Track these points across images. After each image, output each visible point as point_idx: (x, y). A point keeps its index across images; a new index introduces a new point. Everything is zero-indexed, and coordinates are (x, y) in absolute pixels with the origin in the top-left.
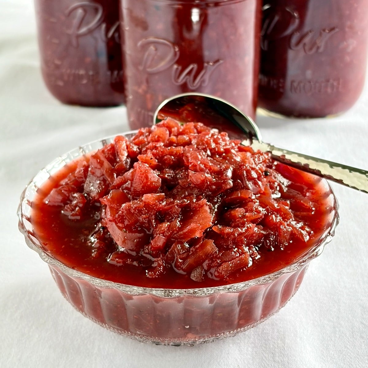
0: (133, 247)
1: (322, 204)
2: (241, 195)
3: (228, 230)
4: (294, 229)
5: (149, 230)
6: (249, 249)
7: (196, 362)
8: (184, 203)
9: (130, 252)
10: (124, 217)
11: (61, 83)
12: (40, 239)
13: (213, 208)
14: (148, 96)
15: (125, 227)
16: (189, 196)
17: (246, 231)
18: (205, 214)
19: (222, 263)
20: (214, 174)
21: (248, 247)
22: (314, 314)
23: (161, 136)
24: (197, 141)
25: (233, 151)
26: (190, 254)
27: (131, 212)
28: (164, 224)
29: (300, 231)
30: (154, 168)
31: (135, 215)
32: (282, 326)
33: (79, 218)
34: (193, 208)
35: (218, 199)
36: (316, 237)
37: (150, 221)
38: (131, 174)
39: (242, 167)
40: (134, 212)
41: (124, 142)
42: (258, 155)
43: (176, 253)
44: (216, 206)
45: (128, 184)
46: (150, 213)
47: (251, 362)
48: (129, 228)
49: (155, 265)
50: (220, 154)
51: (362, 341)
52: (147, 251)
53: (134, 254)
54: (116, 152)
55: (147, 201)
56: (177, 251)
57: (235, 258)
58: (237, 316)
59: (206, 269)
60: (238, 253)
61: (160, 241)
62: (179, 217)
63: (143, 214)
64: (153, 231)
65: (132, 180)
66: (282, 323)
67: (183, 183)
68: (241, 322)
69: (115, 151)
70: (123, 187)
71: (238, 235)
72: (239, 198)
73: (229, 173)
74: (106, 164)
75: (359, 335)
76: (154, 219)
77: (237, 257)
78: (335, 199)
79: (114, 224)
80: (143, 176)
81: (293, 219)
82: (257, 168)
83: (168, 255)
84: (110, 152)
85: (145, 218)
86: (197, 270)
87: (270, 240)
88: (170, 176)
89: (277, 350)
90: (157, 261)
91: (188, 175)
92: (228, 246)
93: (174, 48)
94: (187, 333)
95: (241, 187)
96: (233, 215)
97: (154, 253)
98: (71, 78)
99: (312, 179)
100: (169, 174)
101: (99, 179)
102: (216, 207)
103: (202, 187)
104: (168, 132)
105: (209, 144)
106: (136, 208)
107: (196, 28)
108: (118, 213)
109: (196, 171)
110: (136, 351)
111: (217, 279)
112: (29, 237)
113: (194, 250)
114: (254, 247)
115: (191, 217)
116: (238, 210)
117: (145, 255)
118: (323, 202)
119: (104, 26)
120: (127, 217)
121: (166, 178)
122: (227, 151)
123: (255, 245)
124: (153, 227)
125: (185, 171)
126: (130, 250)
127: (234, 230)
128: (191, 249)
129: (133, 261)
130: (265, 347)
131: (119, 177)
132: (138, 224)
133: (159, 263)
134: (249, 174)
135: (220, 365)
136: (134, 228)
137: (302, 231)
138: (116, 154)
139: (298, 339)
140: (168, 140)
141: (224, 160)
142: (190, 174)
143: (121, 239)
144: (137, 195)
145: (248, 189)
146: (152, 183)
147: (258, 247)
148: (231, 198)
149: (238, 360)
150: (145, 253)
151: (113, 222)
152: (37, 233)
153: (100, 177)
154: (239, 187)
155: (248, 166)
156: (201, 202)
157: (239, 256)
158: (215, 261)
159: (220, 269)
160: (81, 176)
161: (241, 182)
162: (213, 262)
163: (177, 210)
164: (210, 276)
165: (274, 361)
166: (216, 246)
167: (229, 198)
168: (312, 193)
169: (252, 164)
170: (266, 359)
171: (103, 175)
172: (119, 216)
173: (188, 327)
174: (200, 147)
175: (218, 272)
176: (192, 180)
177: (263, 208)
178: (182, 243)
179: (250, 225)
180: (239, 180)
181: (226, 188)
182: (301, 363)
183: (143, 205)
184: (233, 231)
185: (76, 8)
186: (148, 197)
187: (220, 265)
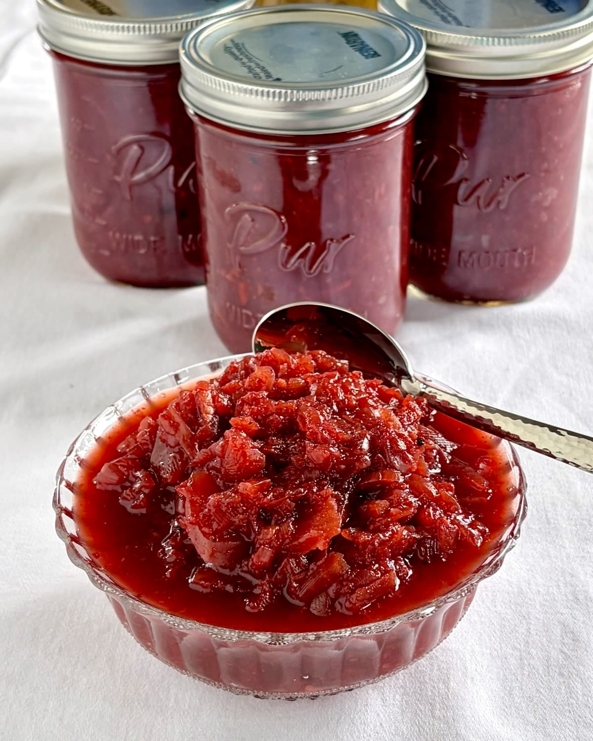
0: (226, 562)
1: (502, 483)
2: (383, 478)
3: (365, 537)
4: (461, 529)
5: (249, 537)
6: (395, 564)
7: (320, 719)
8: (300, 495)
9: (222, 571)
10: (212, 518)
11: (106, 253)
12: (87, 547)
13: (343, 499)
14: (242, 286)
15: (214, 534)
16: (307, 484)
17: (392, 536)
18: (330, 512)
19: (356, 590)
20: (344, 446)
21: (393, 561)
22: (492, 638)
23: (264, 379)
24: (318, 389)
25: (370, 402)
26: (309, 574)
27: (222, 511)
28: (271, 529)
29: (470, 531)
30: (254, 436)
31: (228, 514)
32: (445, 660)
33: (144, 511)
34: (313, 500)
35: (349, 483)
36: (494, 538)
37: (249, 523)
38: (220, 449)
39: (384, 434)
40: (226, 510)
41: (209, 392)
42: (407, 412)
43: (288, 572)
44: (347, 496)
45: (216, 463)
46: (250, 511)
47: (400, 718)
48: (218, 535)
49: (257, 591)
50: (352, 408)
51: (562, 680)
52: (245, 569)
53: (227, 572)
54: (197, 407)
55: (245, 492)
56: (290, 571)
57: (375, 580)
58: (378, 660)
59: (333, 597)
60: (379, 572)
61: (265, 555)
62: (292, 516)
63: (240, 514)
64: (254, 538)
65: (222, 457)
66: (445, 654)
67: (298, 460)
68: (385, 666)
69: (195, 405)
70: (209, 465)
71: (380, 544)
72: (379, 482)
73: (365, 445)
74: (183, 428)
75: (557, 670)
76: (257, 521)
77: (378, 578)
78: (521, 474)
79: (197, 527)
80: (239, 453)
81: (461, 511)
82: (406, 434)
83: (276, 576)
84: (188, 408)
85: (242, 520)
86: (320, 598)
87: (426, 548)
88: (278, 449)
89: (437, 699)
90: (262, 585)
91: (305, 447)
92: (364, 561)
93: (281, 219)
94: (305, 685)
95: (384, 464)
96: (372, 509)
97: (257, 572)
98: (122, 246)
99: (488, 439)
100: (277, 445)
101: (173, 449)
102: (347, 498)
103: (324, 467)
104: (274, 374)
105: (335, 395)
106: (228, 504)
107: (313, 178)
108: (202, 510)
109: (315, 441)
110: (232, 702)
111: (351, 613)
112: (73, 546)
113: (315, 568)
114: (402, 559)
115: (311, 516)
116: (378, 504)
117: (243, 574)
118: (504, 478)
119: (171, 169)
120: (216, 519)
121: (273, 453)
122: (363, 403)
123: (404, 556)
124: (254, 530)
125: (301, 441)
126: (221, 567)
127: (373, 537)
128: (311, 567)
129: (225, 584)
130: (420, 694)
131: (203, 450)
132: (232, 528)
133: (263, 588)
134: (394, 445)
135: (355, 725)
136: (227, 535)
137: (473, 531)
138: (198, 411)
139: (469, 681)
140: (274, 386)
141: (358, 419)
142: (308, 448)
143: (208, 551)
144: (231, 480)
145: (394, 468)
146: (251, 462)
147: (408, 558)
148: (368, 483)
149: (382, 715)
150: (242, 571)
151: (196, 525)
152: (84, 537)
153: (174, 447)
154: (381, 464)
155: (392, 432)
156: (325, 493)
157: (381, 576)
158: (346, 586)
159: (352, 599)
160: (145, 441)
161: (383, 456)
162: (343, 586)
163: (290, 505)
164: (338, 607)
165: (434, 717)
166: (347, 563)
167: (366, 482)
168: (488, 463)
169: (399, 428)
170: (422, 713)
171: (178, 444)
172: (204, 515)
173: (307, 677)
174: (323, 399)
175: (350, 603)
176: (310, 457)
177: (415, 497)
178: (297, 557)
179: (397, 527)
180: (379, 455)
181: (361, 467)
182: (473, 719)
183: (240, 499)
184: (372, 539)
185: (129, 144)
186: (246, 487)
187: (353, 592)
